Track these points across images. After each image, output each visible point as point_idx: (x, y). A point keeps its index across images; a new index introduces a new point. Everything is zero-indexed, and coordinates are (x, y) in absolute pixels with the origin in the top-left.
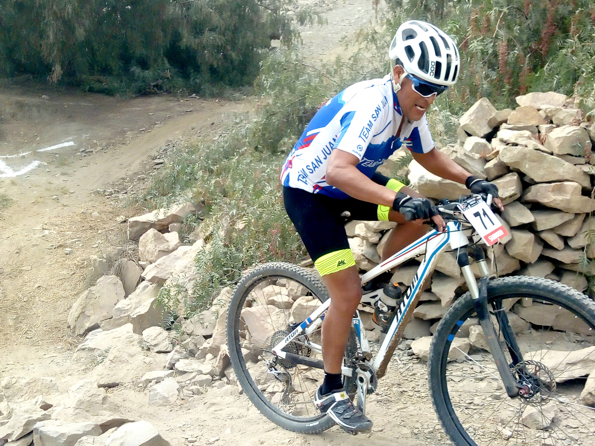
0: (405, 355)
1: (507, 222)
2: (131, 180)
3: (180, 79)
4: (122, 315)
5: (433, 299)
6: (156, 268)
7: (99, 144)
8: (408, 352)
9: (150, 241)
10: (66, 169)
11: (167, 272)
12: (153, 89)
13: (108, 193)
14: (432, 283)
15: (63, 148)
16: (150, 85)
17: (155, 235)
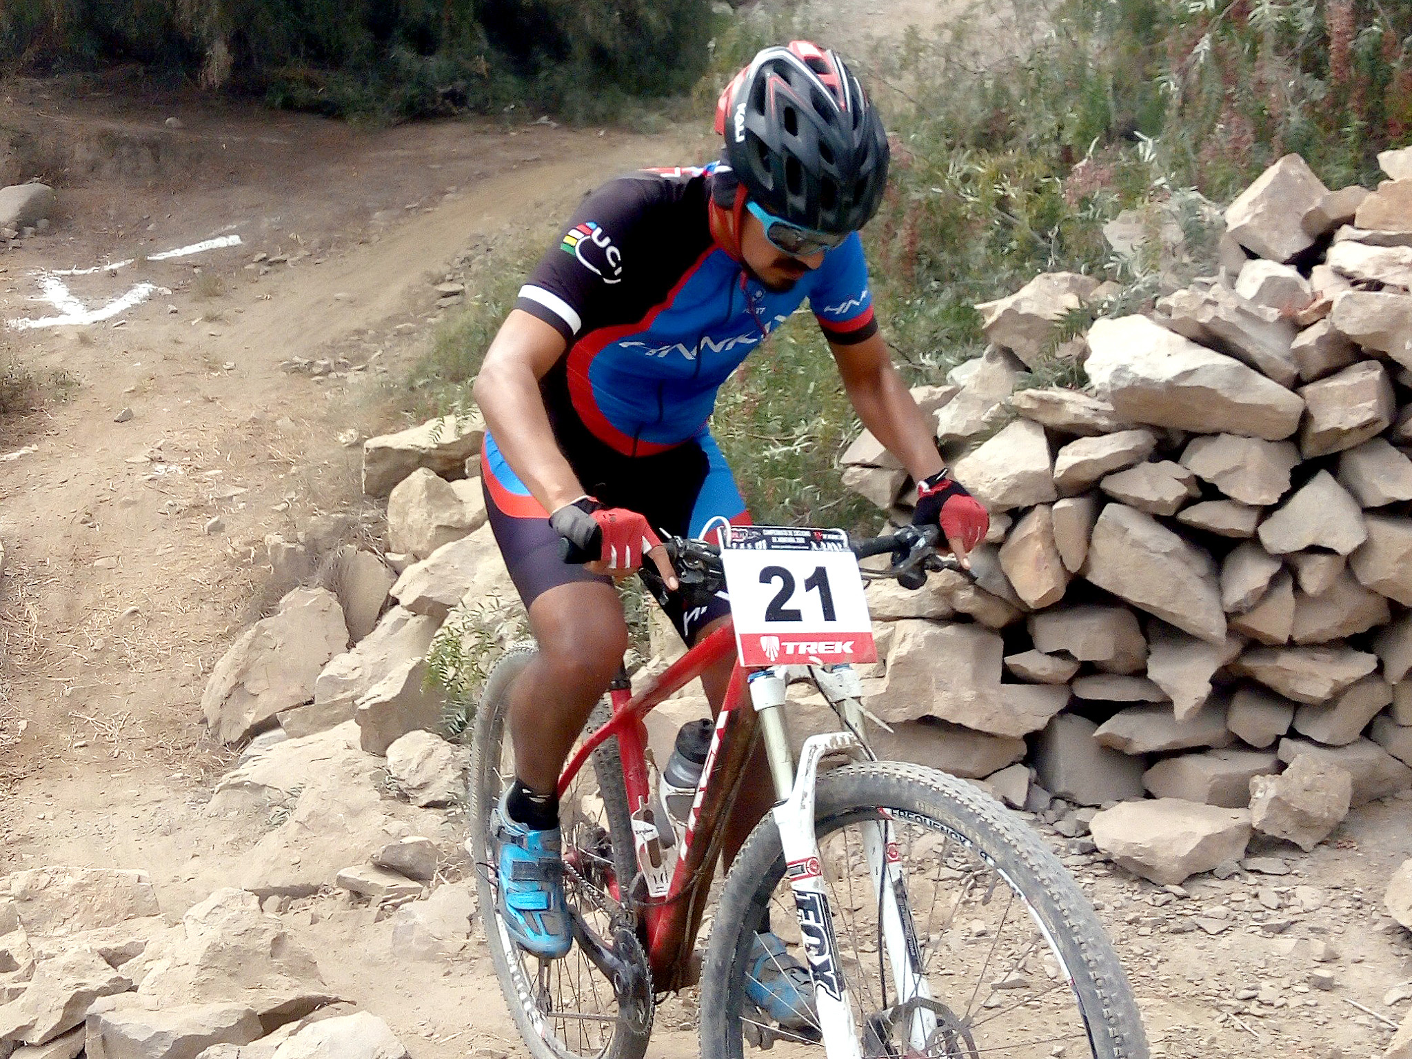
0: (1074, 851)
1: (1354, 494)
2: (379, 337)
3: (511, 79)
4: (340, 697)
5: (1152, 698)
6: (426, 577)
7: (301, 242)
8: (1083, 845)
9: (416, 500)
10: (216, 307)
11: (454, 587)
12: (443, 103)
13: (320, 370)
14: (1149, 653)
15: (211, 252)
16: (434, 92)
17: (428, 485)
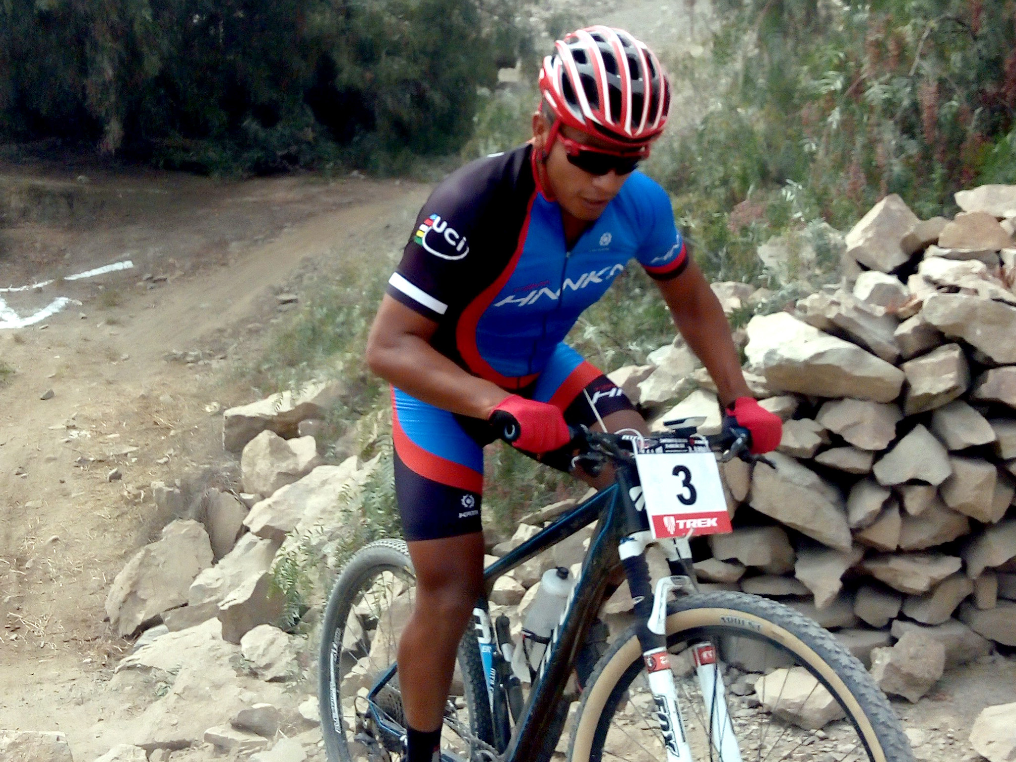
0: (744, 706)
1: (942, 441)
2: (235, 334)
3: (331, 144)
4: (207, 600)
5: (798, 592)
6: (270, 511)
7: (177, 265)
8: (750, 701)
9: (262, 454)
10: (115, 314)
11: (290, 518)
12: (281, 162)
13: (192, 359)
14: (796, 559)
15: (111, 273)
16: (274, 154)
17: (271, 442)
